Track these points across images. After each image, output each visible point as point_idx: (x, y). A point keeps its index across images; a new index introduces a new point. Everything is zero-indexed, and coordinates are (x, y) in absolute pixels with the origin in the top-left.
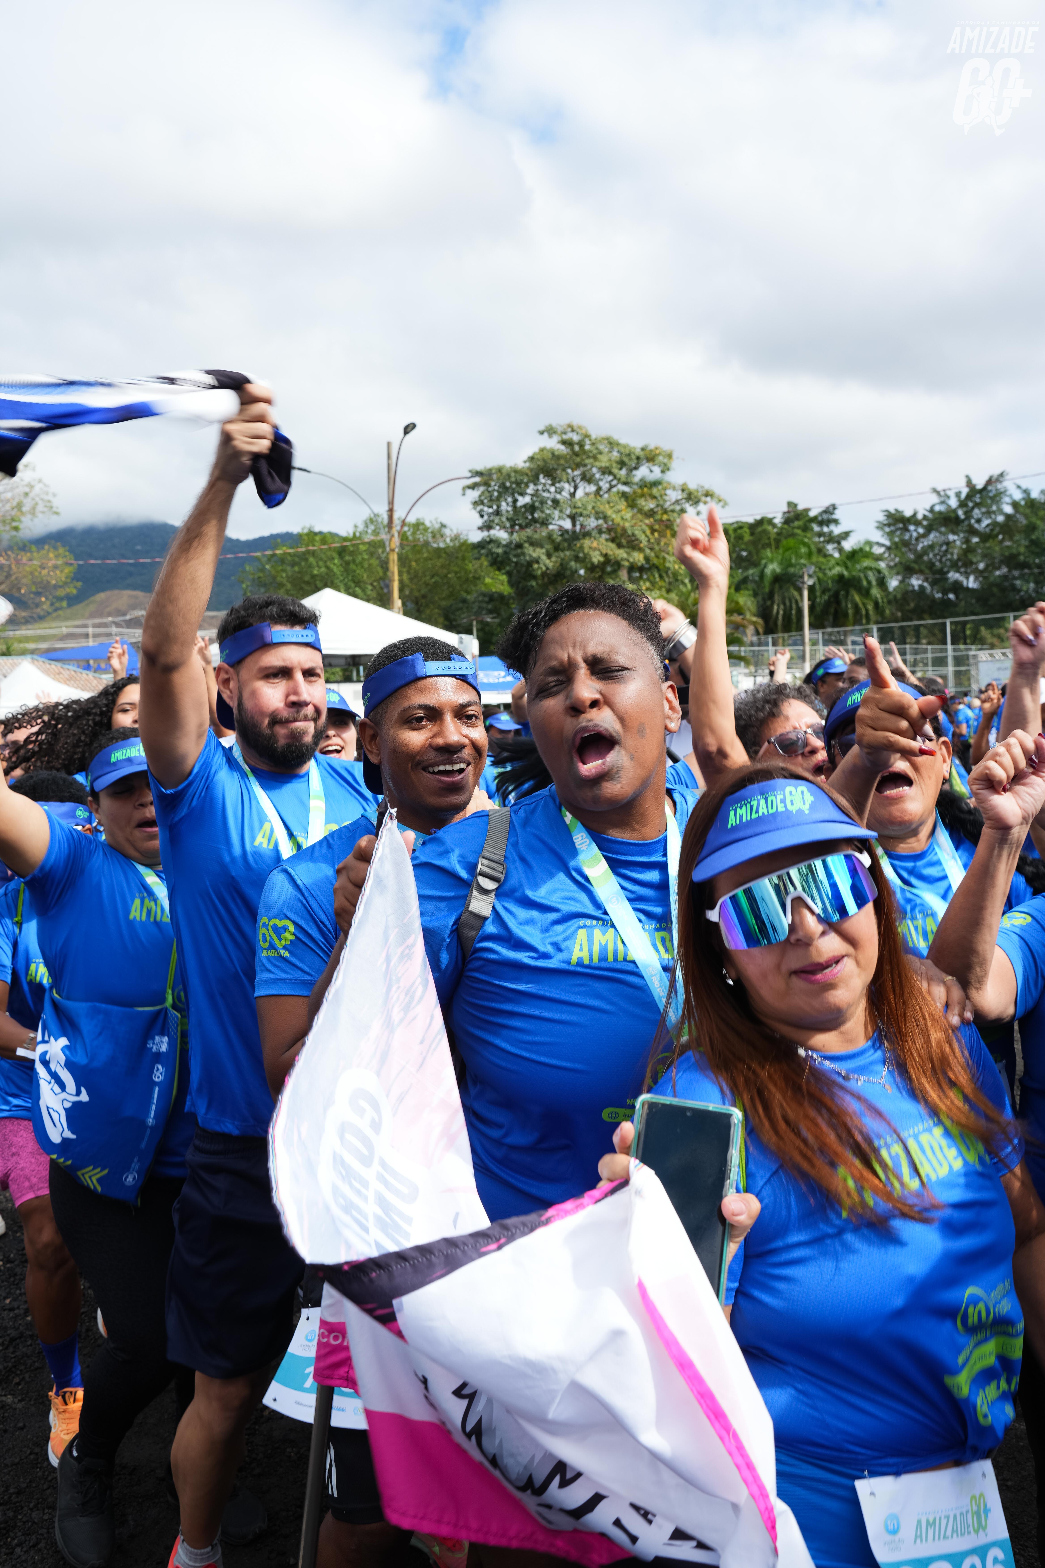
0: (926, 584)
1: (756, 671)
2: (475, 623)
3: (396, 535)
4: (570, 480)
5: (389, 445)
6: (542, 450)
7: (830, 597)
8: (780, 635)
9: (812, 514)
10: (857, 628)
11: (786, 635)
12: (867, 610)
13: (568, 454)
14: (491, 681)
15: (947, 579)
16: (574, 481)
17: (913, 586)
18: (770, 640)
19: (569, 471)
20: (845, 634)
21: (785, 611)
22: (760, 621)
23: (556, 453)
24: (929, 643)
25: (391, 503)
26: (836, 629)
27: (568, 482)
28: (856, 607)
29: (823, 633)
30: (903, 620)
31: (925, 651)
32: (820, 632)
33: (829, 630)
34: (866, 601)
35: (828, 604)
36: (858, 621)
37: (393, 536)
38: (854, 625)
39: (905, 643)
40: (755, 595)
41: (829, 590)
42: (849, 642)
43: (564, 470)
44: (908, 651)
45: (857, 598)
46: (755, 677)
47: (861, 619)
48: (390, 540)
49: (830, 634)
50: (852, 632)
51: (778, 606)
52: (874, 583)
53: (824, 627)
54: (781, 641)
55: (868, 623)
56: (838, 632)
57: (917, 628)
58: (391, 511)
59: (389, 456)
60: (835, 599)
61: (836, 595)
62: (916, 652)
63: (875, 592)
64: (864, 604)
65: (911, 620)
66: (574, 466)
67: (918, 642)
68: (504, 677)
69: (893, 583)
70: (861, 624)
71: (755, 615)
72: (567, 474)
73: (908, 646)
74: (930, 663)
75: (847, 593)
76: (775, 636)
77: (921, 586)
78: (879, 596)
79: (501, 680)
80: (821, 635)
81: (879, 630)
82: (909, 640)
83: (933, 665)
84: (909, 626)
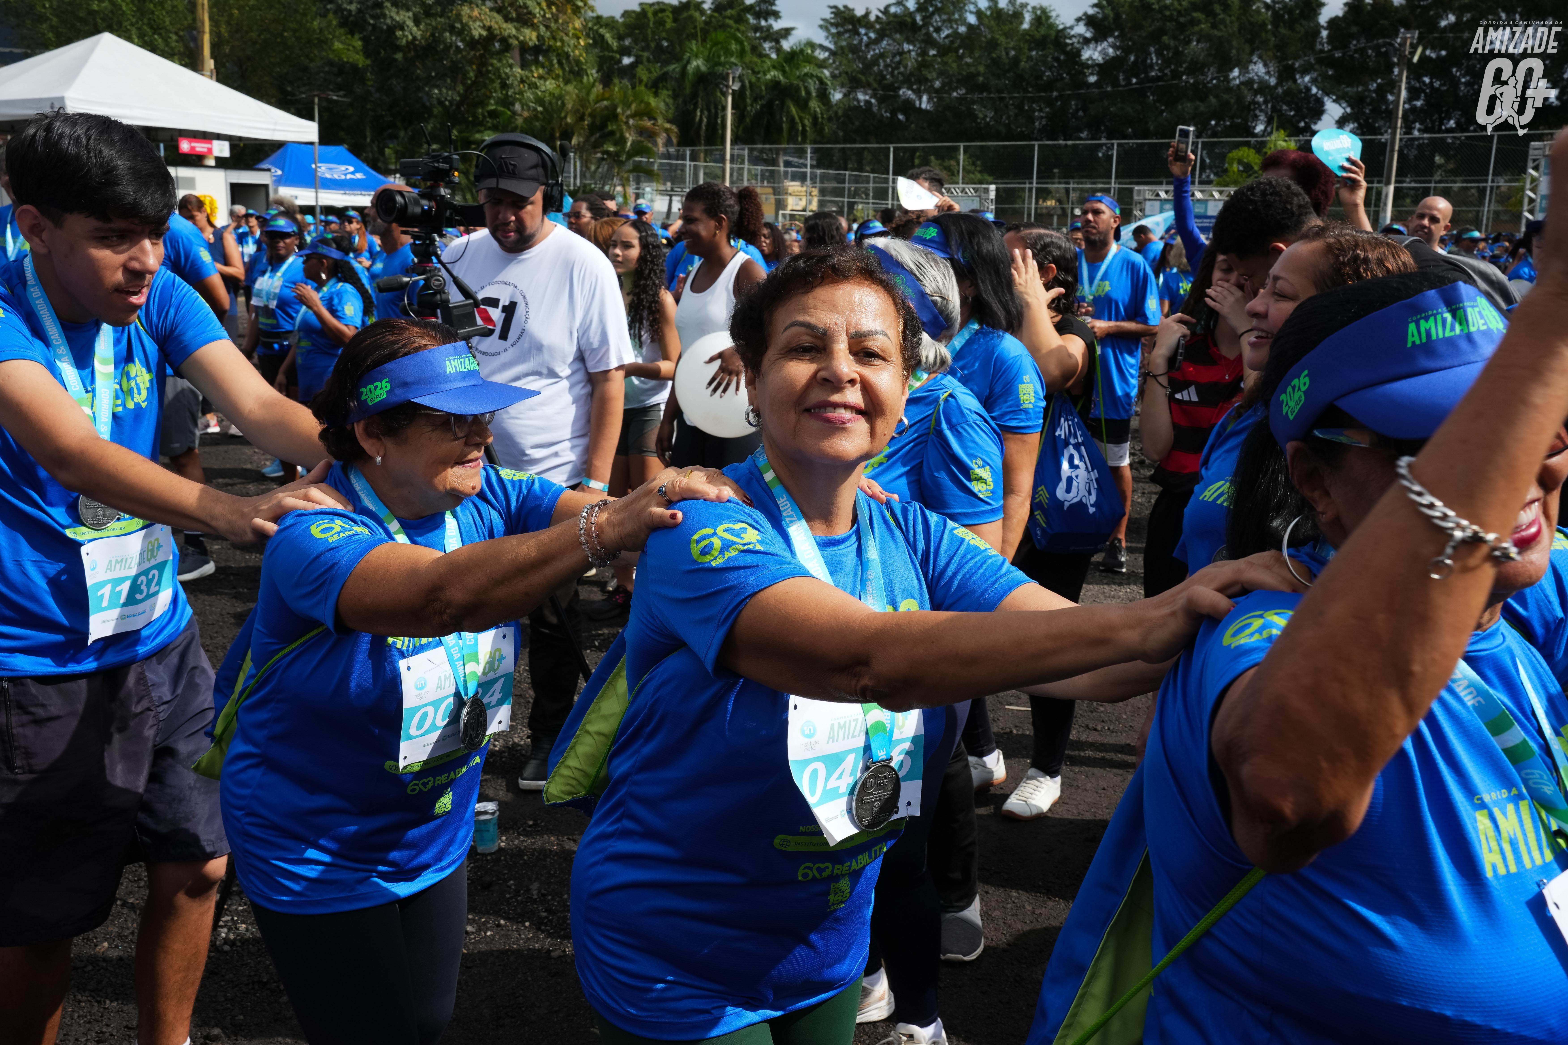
0: (873, 101)
1: (672, 190)
2: (316, 100)
7: (762, 106)
8: (702, 148)
10: (792, 146)
11: (709, 148)
12: (804, 126)
14: (336, 176)
15: (899, 96)
17: (858, 101)
18: (688, 153)
20: (778, 152)
21: (708, 118)
22: (675, 128)
24: (872, 172)
26: (766, 146)
28: (792, 121)
29: (751, 150)
30: (844, 141)
32: (746, 147)
33: (759, 146)
34: (803, 115)
35: (759, 115)
36: (792, 139)
38: (788, 142)
39: (845, 168)
40: (675, 96)
41: (762, 98)
42: (781, 163)
44: (847, 179)
45: (793, 110)
46: (671, 196)
47: (797, 136)
49: (761, 151)
50: (785, 152)
51: (702, 112)
52: (814, 94)
53: (753, 142)
54: (702, 156)
55: (804, 141)
56: (771, 149)
57: (860, 152)
60: (769, 110)
61: (769, 105)
62: (857, 180)
63: (814, 104)
64: (801, 119)
65: (855, 142)
67: (860, 169)
68: (353, 173)
69: (837, 96)
70: (796, 142)
71: (669, 122)
73: (848, 173)
74: (871, 193)
75: (783, 103)
76: (697, 148)
77: (867, 102)
78: (818, 110)
79: (349, 176)
80: (746, 152)
81: (815, 151)
82: (850, 166)
83: (874, 198)
84: (851, 149)
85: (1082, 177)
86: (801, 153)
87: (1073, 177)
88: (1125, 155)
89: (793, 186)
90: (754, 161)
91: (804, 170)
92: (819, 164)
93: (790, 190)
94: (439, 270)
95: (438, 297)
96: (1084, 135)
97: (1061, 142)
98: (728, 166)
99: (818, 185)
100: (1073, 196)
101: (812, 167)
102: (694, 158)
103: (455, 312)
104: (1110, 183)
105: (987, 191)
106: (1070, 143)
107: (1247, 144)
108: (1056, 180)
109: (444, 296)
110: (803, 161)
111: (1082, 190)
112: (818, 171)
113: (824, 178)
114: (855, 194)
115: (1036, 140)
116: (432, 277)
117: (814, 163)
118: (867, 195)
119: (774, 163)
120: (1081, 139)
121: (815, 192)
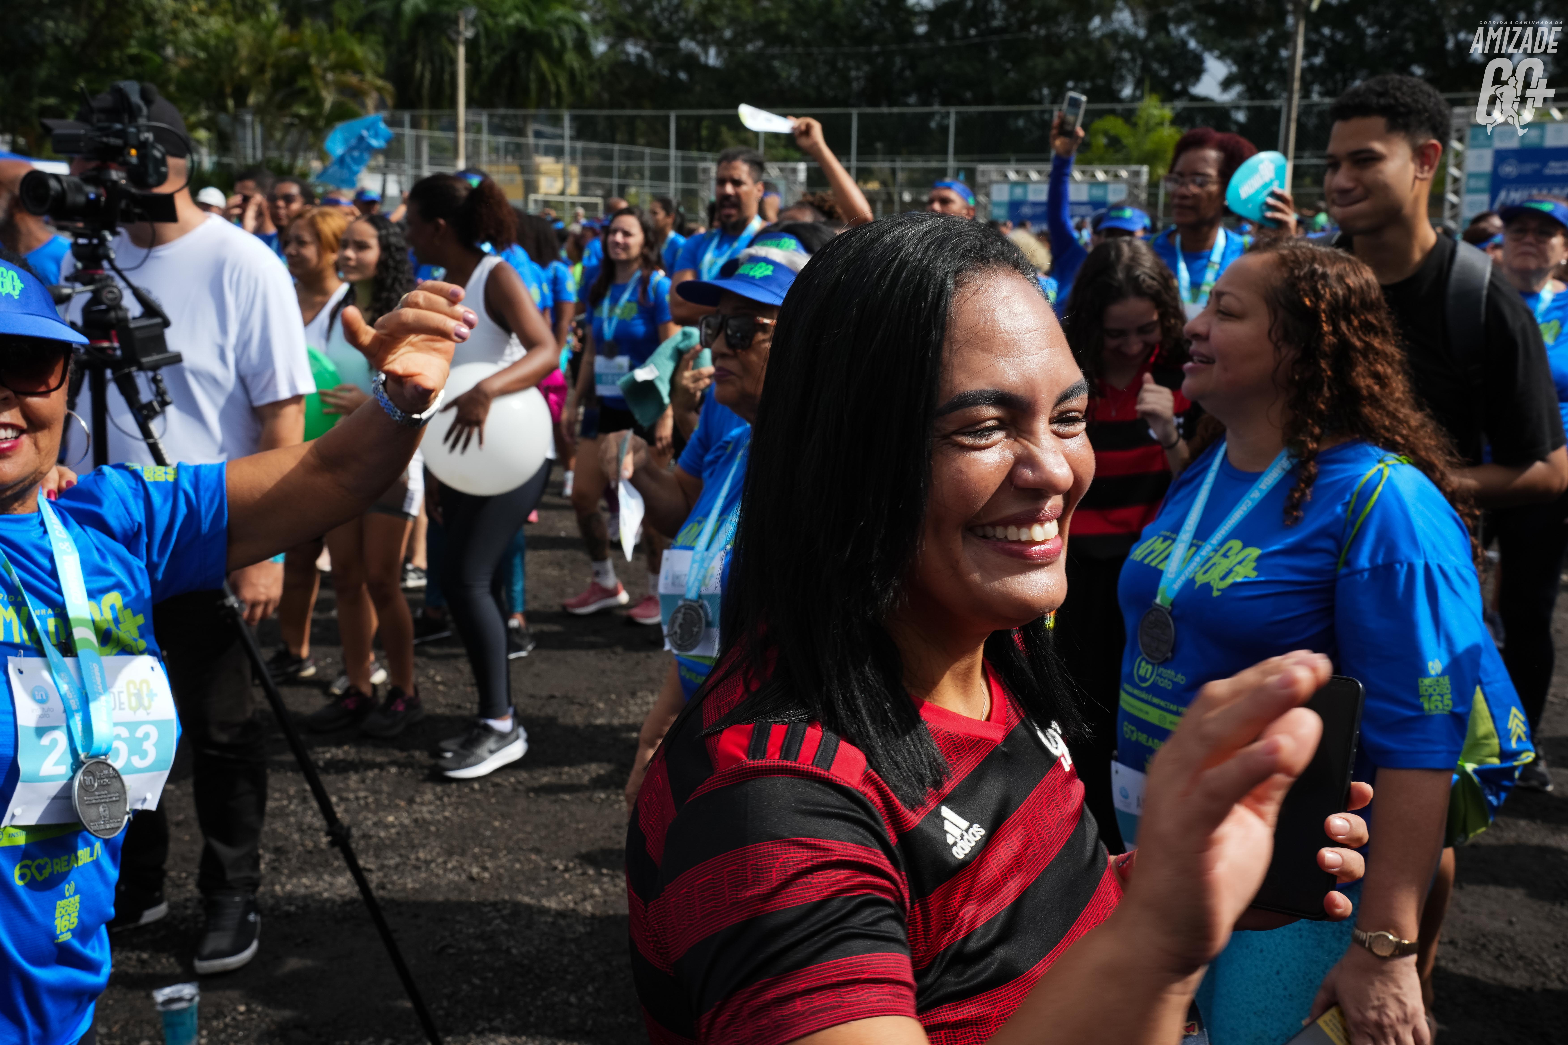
0: (646, 54)
1: (387, 166)
7: (502, 59)
8: (426, 112)
10: (543, 112)
11: (435, 112)
12: (557, 87)
15: (677, 49)
17: (627, 55)
18: (407, 118)
20: (525, 118)
21: (433, 74)
22: (389, 86)
24: (649, 144)
26: (511, 112)
28: (541, 78)
29: (490, 116)
30: (613, 105)
31: (641, 157)
32: (484, 112)
33: (502, 111)
34: (556, 72)
35: (498, 70)
36: (543, 103)
38: (538, 106)
39: (613, 141)
41: (500, 48)
42: (530, 133)
44: (616, 155)
45: (544, 66)
46: (384, 174)
47: (548, 99)
49: (504, 118)
50: (536, 119)
51: (423, 64)
52: (570, 45)
54: (425, 122)
55: (559, 105)
56: (516, 116)
57: (632, 120)
60: (512, 63)
61: (511, 58)
62: (628, 156)
63: (571, 58)
64: (554, 76)
65: (623, 106)
67: (632, 141)
70: (548, 106)
71: (381, 77)
73: (616, 147)
74: (647, 173)
75: (530, 56)
76: (418, 112)
77: (639, 56)
78: (575, 65)
80: (485, 119)
81: (574, 118)
82: (619, 137)
83: (652, 178)
84: (620, 117)
85: (911, 153)
86: (556, 121)
87: (899, 153)
88: (963, 123)
89: (546, 163)
90: (495, 130)
91: (558, 142)
92: (579, 135)
93: (543, 168)
94: (112, 278)
95: (113, 314)
96: (912, 99)
97: (885, 110)
98: (462, 137)
99: (579, 162)
100: (901, 176)
101: (572, 138)
102: (415, 125)
103: (138, 335)
104: (946, 161)
105: (794, 171)
106: (895, 110)
107: (1112, 112)
108: (879, 157)
109: (120, 314)
110: (558, 131)
111: (912, 170)
112: (579, 145)
113: (586, 153)
114: (626, 174)
115: (853, 106)
116: (104, 287)
117: (574, 133)
118: (642, 177)
119: (520, 132)
120: (908, 105)
121: (574, 171)
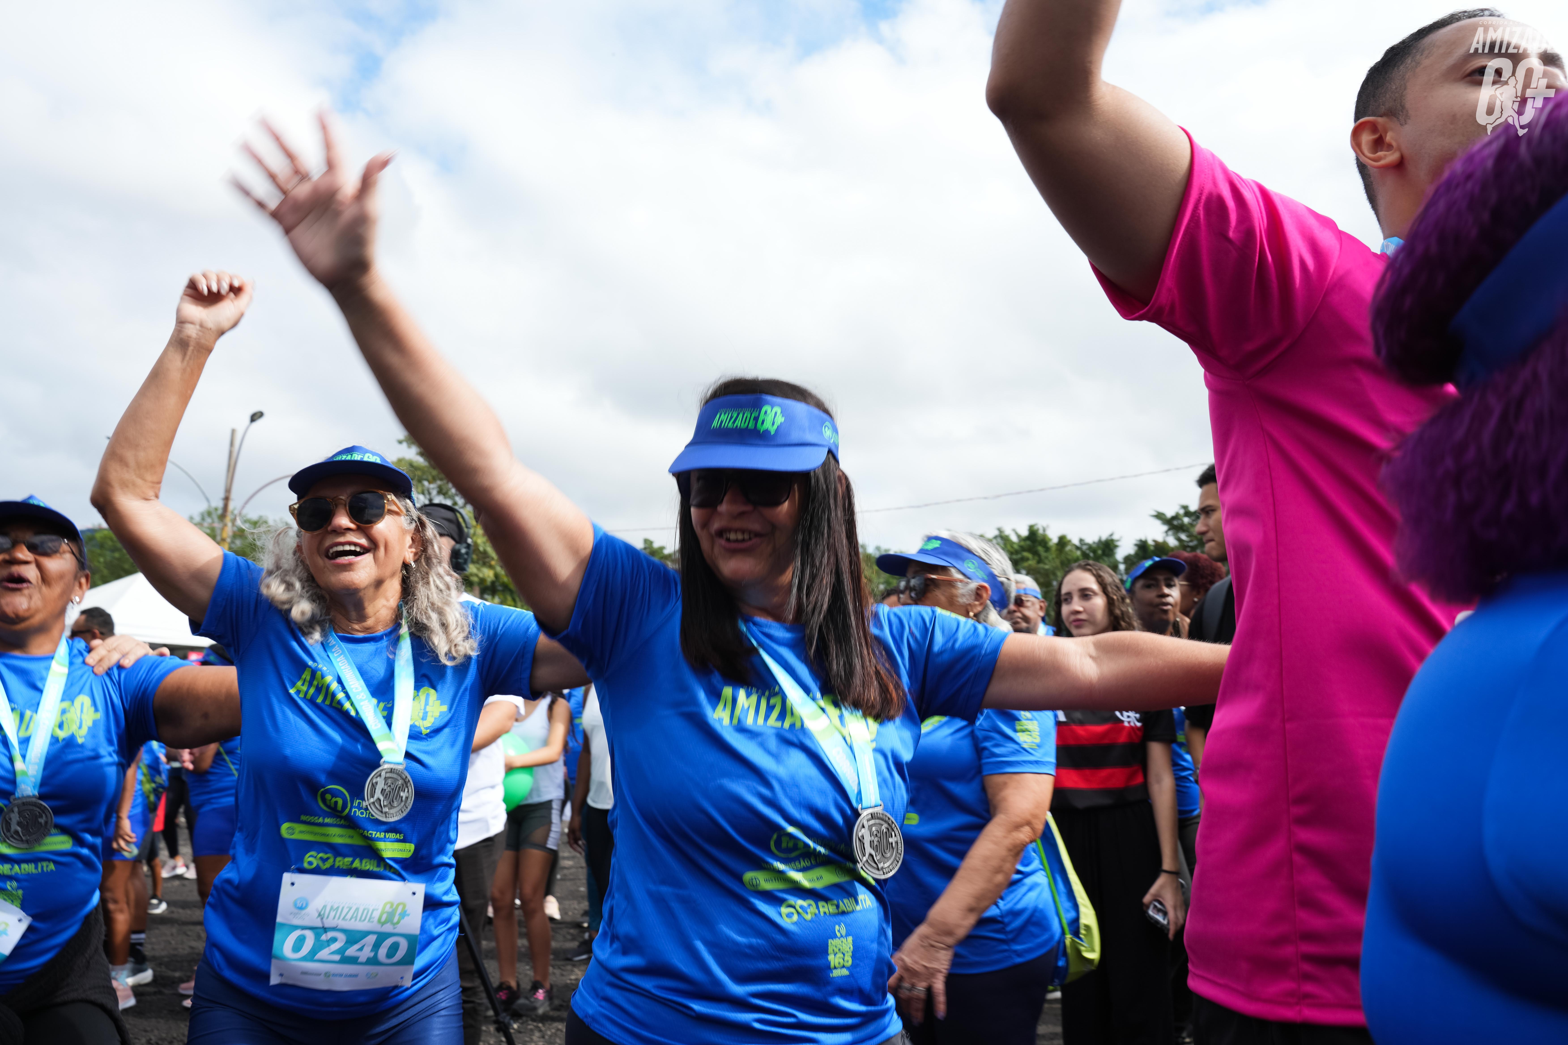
3: (230, 524)
4: (426, 492)
5: (233, 432)
6: (400, 461)
9: (666, 552)
13: (426, 467)
16: (429, 493)
19: (426, 483)
23: (415, 464)
25: (228, 491)
27: (423, 493)
37: (225, 525)
43: (420, 481)
48: (222, 529)
58: (227, 499)
59: (232, 444)
66: (430, 478)
72: (423, 485)
